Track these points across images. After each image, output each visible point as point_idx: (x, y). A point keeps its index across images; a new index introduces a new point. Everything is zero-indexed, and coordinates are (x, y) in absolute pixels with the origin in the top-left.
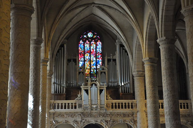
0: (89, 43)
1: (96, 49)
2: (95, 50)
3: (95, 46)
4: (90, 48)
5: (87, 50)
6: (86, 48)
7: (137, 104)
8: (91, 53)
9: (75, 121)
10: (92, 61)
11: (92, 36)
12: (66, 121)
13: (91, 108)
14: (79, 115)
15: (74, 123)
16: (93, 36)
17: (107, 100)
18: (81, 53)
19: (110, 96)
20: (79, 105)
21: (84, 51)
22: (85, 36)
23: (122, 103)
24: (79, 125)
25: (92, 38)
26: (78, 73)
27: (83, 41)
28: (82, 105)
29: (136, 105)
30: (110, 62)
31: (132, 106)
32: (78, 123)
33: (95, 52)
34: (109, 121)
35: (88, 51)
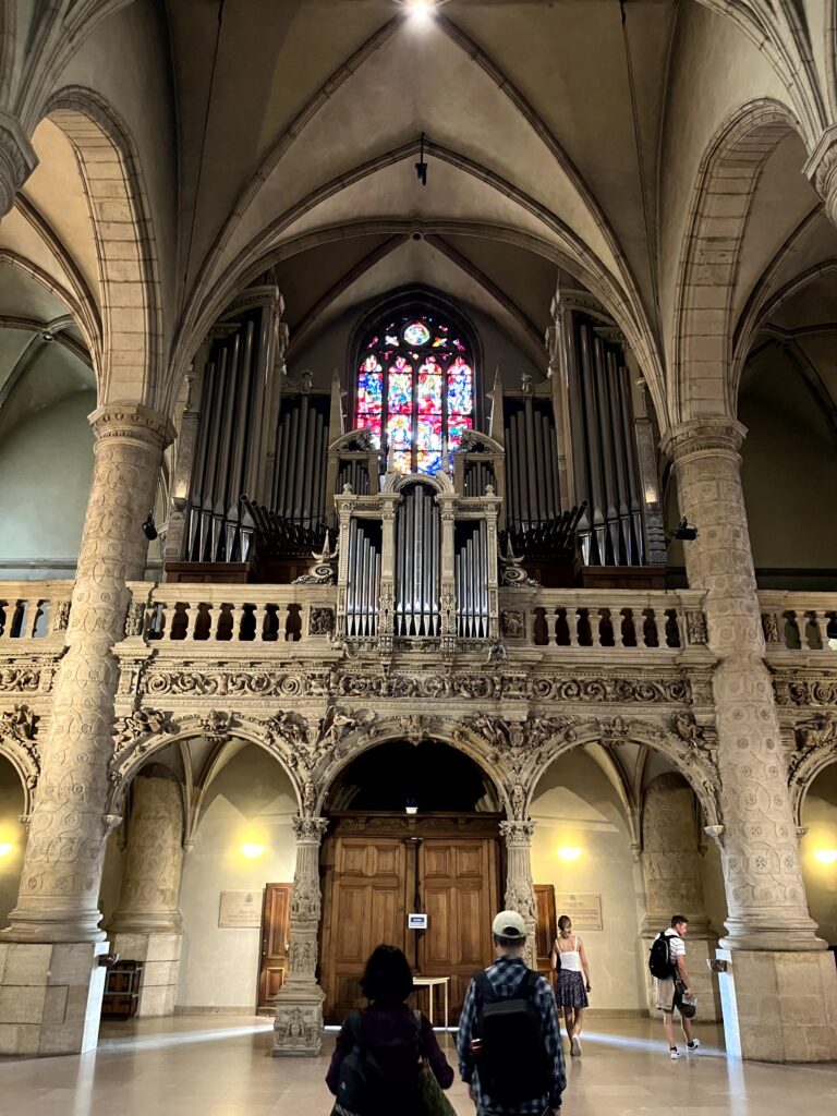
0: (408, 369)
1: (444, 396)
2: (437, 402)
3: (438, 381)
4: (414, 394)
5: (400, 401)
6: (392, 393)
7: (704, 616)
8: (420, 417)
9: (283, 718)
10: (423, 451)
11: (424, 341)
12: (219, 716)
13: (396, 631)
14: (313, 683)
15: (274, 733)
16: (432, 340)
17: (507, 584)
18: (371, 413)
19: (523, 565)
20: (317, 614)
21: (385, 406)
22: (391, 340)
23: (605, 612)
24: (311, 749)
25: (425, 351)
26: (333, 462)
27: (380, 360)
28: (339, 613)
29: (705, 624)
30: (520, 413)
31: (672, 629)
32: (304, 736)
33: (440, 412)
34: (522, 723)
35: (406, 405)
